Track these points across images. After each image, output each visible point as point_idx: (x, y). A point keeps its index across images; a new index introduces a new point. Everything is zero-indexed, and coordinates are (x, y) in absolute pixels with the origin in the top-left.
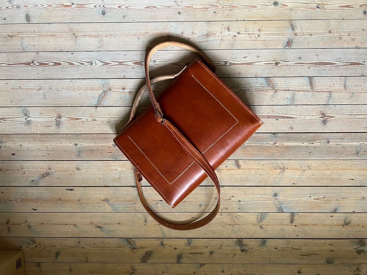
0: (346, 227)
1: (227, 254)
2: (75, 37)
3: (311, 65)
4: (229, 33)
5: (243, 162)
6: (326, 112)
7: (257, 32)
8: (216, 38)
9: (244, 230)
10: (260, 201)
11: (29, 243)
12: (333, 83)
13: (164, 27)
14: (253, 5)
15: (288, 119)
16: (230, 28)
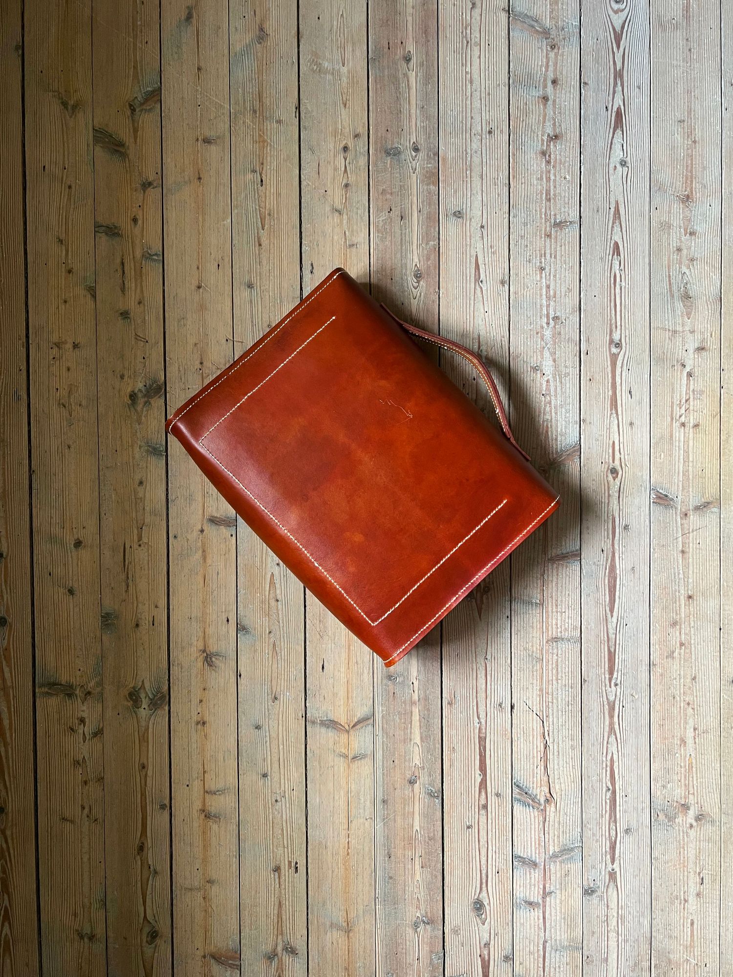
0: (201, 659)
1: (122, 356)
3: (610, 556)
4: (691, 351)
6: (493, 596)
7: (692, 421)
8: (680, 318)
12: (563, 611)
13: (709, 186)
16: (704, 353)
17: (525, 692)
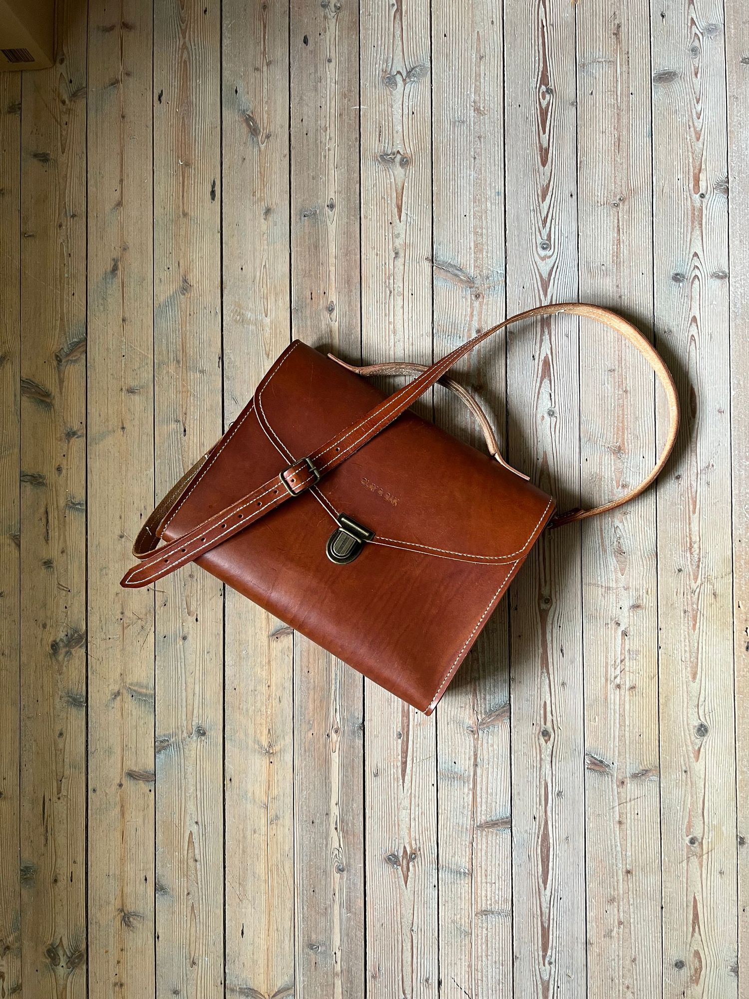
0: (119, 918)
1: (45, 605)
2: (614, 204)
3: (543, 823)
4: (626, 609)
5: (289, 648)
6: (420, 863)
7: (627, 683)
8: (614, 574)
9: (108, 649)
10: (184, 691)
11: (71, 82)
12: (493, 881)
13: (641, 437)
14: (699, 670)
15: (399, 764)
16: (639, 611)
17: (453, 968)
